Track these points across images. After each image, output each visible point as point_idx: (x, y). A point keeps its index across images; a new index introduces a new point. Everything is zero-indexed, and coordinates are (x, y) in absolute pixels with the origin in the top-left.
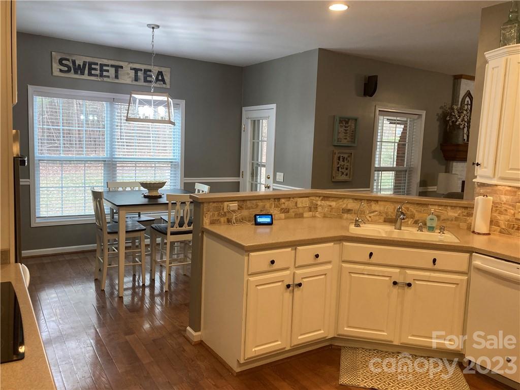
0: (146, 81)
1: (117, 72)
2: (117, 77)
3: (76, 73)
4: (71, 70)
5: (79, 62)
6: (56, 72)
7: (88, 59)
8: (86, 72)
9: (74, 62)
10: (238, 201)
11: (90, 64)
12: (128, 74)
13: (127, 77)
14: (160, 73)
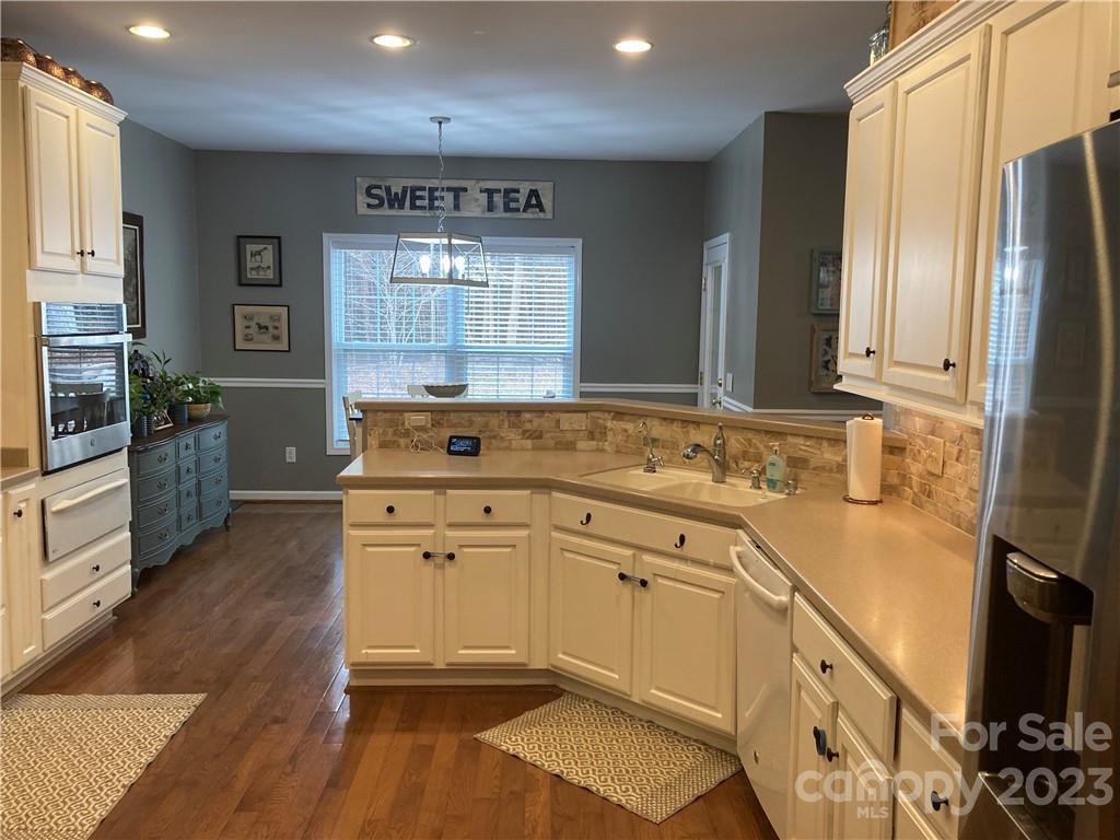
0: (507, 209)
1: (456, 198)
2: (457, 207)
3: (391, 206)
4: (383, 204)
5: (396, 189)
6: (362, 210)
7: (410, 183)
8: (407, 204)
9: (388, 190)
10: (431, 412)
11: (414, 190)
12: (477, 200)
13: (474, 206)
14: (534, 193)
